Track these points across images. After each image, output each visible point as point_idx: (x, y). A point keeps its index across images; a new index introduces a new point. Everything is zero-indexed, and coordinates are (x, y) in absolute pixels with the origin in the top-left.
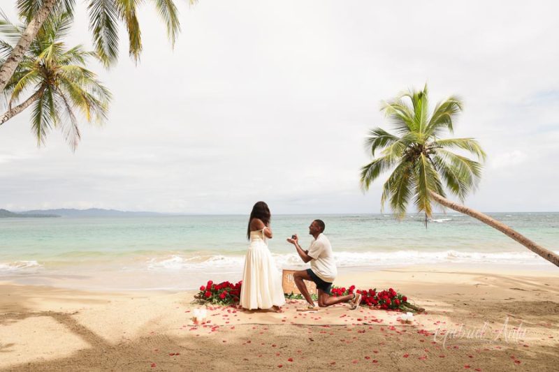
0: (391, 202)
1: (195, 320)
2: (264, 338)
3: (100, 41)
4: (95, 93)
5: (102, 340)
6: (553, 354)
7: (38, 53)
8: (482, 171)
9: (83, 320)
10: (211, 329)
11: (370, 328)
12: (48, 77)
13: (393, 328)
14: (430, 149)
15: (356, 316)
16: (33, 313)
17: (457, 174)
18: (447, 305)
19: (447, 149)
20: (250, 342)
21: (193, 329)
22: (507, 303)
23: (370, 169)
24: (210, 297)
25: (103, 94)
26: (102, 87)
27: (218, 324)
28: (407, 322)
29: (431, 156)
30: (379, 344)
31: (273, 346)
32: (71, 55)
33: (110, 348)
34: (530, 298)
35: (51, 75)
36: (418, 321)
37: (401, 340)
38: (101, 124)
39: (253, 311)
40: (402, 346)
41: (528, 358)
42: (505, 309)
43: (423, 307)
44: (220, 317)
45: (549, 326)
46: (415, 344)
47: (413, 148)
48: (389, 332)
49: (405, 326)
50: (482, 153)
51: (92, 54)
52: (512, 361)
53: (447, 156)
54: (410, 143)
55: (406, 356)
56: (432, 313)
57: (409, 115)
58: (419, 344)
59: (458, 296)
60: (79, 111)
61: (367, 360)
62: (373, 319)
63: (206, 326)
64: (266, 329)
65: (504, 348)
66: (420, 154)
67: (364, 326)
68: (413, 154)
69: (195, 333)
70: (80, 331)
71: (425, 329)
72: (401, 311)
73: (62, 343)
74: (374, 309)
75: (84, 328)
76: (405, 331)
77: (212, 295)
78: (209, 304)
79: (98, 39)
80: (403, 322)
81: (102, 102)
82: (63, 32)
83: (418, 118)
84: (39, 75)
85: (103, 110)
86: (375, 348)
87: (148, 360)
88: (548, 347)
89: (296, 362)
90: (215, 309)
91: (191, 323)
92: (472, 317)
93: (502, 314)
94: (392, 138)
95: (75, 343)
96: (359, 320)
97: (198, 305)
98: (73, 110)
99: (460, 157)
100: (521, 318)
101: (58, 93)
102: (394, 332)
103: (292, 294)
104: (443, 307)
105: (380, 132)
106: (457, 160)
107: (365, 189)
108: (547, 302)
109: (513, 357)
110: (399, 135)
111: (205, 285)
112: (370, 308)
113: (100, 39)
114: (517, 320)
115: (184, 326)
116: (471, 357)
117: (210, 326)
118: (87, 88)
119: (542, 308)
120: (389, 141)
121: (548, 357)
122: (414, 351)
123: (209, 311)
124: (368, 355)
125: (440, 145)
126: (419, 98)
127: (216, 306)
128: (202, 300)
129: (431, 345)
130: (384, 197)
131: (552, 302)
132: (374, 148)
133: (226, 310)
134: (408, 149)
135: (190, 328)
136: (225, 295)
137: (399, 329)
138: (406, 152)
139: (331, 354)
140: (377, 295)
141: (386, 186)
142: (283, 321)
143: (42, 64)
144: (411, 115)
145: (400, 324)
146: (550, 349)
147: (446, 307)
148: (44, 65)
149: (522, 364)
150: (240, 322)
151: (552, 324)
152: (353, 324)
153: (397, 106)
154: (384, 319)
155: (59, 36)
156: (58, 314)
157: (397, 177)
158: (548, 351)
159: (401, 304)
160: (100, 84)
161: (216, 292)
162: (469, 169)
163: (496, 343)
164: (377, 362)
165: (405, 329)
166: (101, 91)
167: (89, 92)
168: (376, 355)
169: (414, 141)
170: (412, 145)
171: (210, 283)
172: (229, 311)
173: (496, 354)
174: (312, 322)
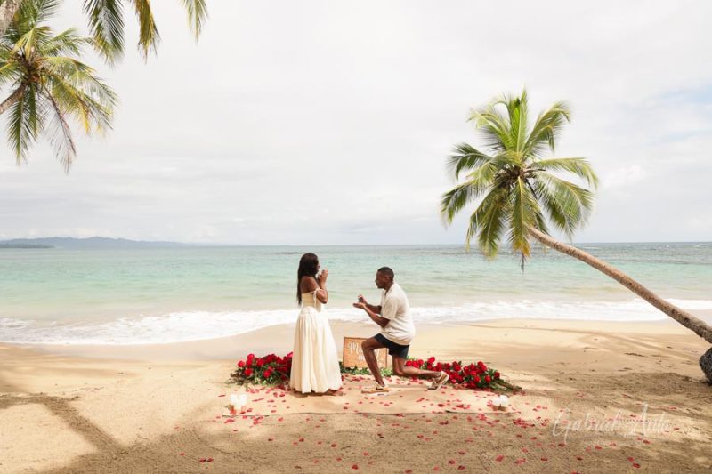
0: (479, 238)
1: (232, 409)
2: (320, 433)
3: (99, 28)
4: (95, 94)
5: (111, 440)
6: (678, 452)
7: (15, 39)
8: (594, 202)
9: (86, 410)
10: (252, 421)
11: (455, 418)
12: (29, 72)
13: (483, 417)
14: (529, 171)
15: (436, 398)
16: (19, 399)
17: (563, 203)
18: (548, 380)
19: (550, 172)
20: (303, 440)
21: (231, 421)
22: (622, 376)
23: (453, 197)
24: (251, 375)
25: (106, 95)
26: (104, 87)
27: (262, 414)
28: (501, 408)
29: (531, 181)
30: (466, 441)
31: (332, 446)
32: (60, 43)
33: (122, 452)
34: (650, 367)
35: (34, 69)
36: (513, 406)
37: (494, 435)
38: (104, 136)
39: (306, 394)
40: (495, 444)
41: (649, 459)
42: (620, 384)
43: (520, 385)
44: (265, 403)
45: (672, 411)
46: (511, 441)
47: (508, 170)
48: (479, 422)
49: (498, 414)
50: (594, 177)
51: (89, 41)
52: (630, 464)
53: (551, 180)
54: (505, 164)
55: (500, 459)
56: (532, 393)
57: (504, 128)
58: (516, 441)
59: (562, 366)
60: (74, 119)
61: (451, 466)
62: (459, 403)
63: (246, 417)
64: (322, 420)
65: (620, 444)
66: (516, 178)
67: (446, 415)
68: (508, 178)
69: (231, 426)
70: (82, 426)
71: (523, 418)
72: (493, 390)
73: (59, 444)
74: (459, 388)
75: (86, 421)
76: (497, 421)
77: (254, 372)
78: (250, 385)
79: (97, 24)
80: (495, 408)
81: (104, 106)
82: (49, 11)
83: (514, 132)
84: (17, 69)
85: (105, 116)
86: (461, 448)
87: (172, 469)
88: (673, 443)
89: (361, 469)
90: (258, 390)
91: (227, 412)
92: (579, 398)
93: (616, 393)
94: (482, 157)
95: (75, 446)
96: (440, 405)
97: (235, 386)
98: (65, 117)
99: (566, 183)
100: (639, 400)
101: (44, 94)
102: (484, 423)
103: (356, 368)
104: (543, 383)
105: (467, 150)
106: (562, 186)
107: (447, 223)
108: (670, 374)
109: (631, 459)
110: (492, 153)
111: (245, 360)
112: (454, 387)
113: (100, 25)
114: (635, 403)
115: (218, 417)
116: (579, 459)
117: (252, 417)
118: (82, 87)
119: (663, 383)
120: (478, 161)
121: (674, 458)
122: (509, 452)
123: (250, 394)
124: (451, 459)
125: (542, 166)
126: (516, 106)
127: (259, 387)
128: (240, 378)
129: (531, 442)
130: (471, 232)
131: (676, 374)
132: (458, 170)
133: (272, 393)
134: (502, 171)
135: (226, 419)
136: (270, 372)
137: (491, 418)
138: (499, 175)
139: (406, 458)
140: (462, 368)
141: (474, 219)
142: (345, 408)
143: (21, 54)
144: (506, 128)
145: (490, 410)
146: (676, 446)
147: (547, 383)
148: (24, 56)
149: (642, 467)
150: (290, 411)
151: (678, 409)
152: (434, 412)
153: (489, 115)
154: (472, 404)
155: (42, 17)
156: (53, 399)
157: (487, 207)
158: (673, 449)
159: (493, 381)
160: (100, 82)
161: (258, 368)
162: (578, 199)
163: (610, 438)
164: (463, 468)
165: (498, 418)
166: (102, 91)
167: (85, 92)
168: (463, 457)
169: (510, 163)
170: (507, 167)
171: (250, 357)
172: (275, 394)
173: (610, 454)
174: (381, 409)
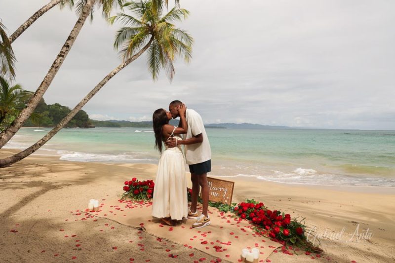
4: (183, 39)
25: (187, 39)
26: (186, 34)
38: (188, 62)
81: (187, 45)
85: (189, 51)
118: (178, 37)
143: (150, 24)
160: (185, 32)
166: (186, 37)
167: (179, 40)
